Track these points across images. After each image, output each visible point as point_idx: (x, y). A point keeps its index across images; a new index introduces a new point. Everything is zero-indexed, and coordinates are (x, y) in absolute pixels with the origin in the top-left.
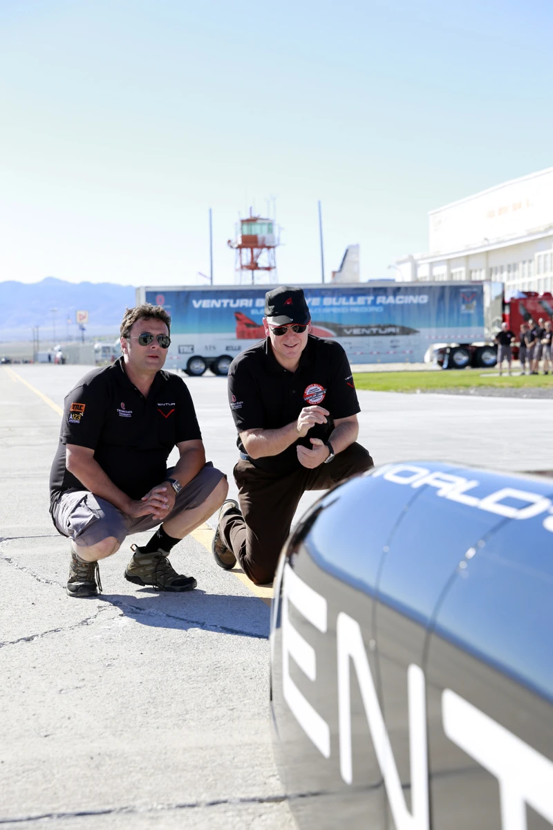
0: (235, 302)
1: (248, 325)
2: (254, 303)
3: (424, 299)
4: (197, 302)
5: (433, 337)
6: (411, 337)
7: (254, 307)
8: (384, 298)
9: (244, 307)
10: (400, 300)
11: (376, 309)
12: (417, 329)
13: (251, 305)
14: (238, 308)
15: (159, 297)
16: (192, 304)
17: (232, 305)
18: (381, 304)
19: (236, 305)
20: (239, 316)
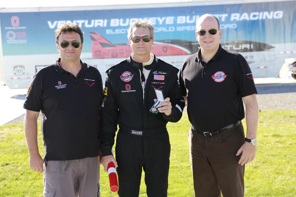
0: (89, 23)
1: (103, 45)
2: (109, 23)
3: (279, 14)
4: (52, 23)
5: (288, 52)
6: (265, 53)
7: (109, 27)
8: (238, 15)
9: (99, 26)
10: (254, 16)
11: (231, 26)
12: (273, 45)
13: (105, 25)
14: (94, 27)
15: (13, 18)
16: (48, 25)
17: (87, 25)
18: (235, 21)
19: (91, 26)
20: (93, 35)
